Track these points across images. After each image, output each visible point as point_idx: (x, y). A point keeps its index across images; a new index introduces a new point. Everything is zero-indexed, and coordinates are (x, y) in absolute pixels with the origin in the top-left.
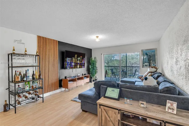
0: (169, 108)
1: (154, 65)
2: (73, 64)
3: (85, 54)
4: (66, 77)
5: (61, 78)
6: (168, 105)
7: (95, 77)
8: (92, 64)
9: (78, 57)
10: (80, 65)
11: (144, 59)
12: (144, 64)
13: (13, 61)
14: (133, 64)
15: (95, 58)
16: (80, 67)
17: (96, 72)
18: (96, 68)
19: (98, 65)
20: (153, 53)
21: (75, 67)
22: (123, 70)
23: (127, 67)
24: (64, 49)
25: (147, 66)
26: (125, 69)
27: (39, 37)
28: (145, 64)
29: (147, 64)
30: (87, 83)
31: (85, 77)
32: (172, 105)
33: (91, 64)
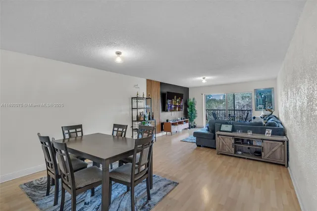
0: (267, 134)
1: (270, 107)
2: (173, 107)
3: (183, 94)
4: (167, 121)
5: (162, 122)
6: (267, 132)
7: (193, 122)
8: (190, 107)
9: (177, 99)
10: (179, 108)
11: (257, 101)
12: (257, 106)
13: (139, 103)
14: (244, 107)
15: (194, 99)
16: (178, 110)
17: (195, 117)
18: (196, 111)
19: (197, 108)
20: (268, 94)
21: (175, 110)
22: (230, 115)
23: (234, 110)
24: (165, 91)
25: (261, 108)
26: (232, 113)
27: (148, 80)
28: (259, 106)
29: (261, 106)
30: (186, 129)
31: (184, 121)
32: (269, 131)
33: (188, 107)
